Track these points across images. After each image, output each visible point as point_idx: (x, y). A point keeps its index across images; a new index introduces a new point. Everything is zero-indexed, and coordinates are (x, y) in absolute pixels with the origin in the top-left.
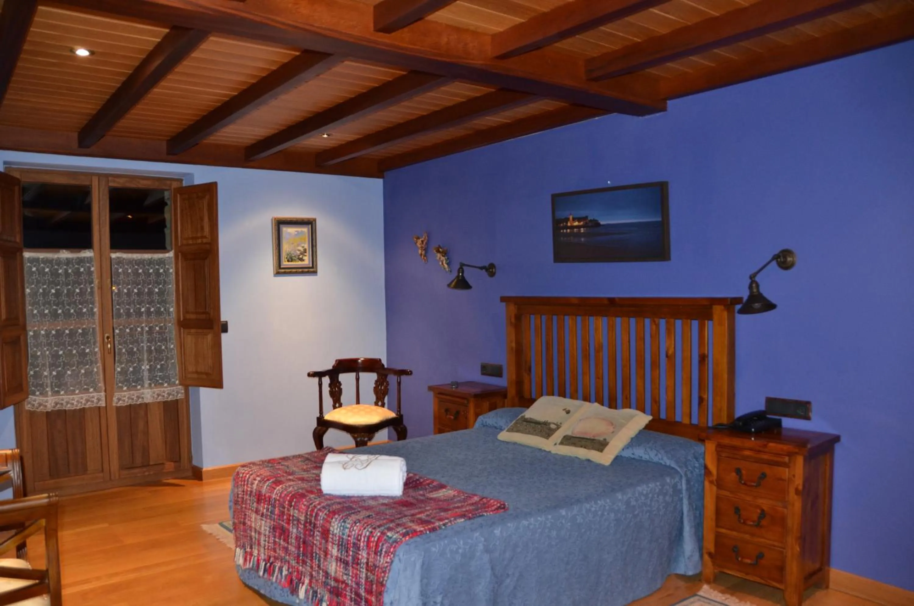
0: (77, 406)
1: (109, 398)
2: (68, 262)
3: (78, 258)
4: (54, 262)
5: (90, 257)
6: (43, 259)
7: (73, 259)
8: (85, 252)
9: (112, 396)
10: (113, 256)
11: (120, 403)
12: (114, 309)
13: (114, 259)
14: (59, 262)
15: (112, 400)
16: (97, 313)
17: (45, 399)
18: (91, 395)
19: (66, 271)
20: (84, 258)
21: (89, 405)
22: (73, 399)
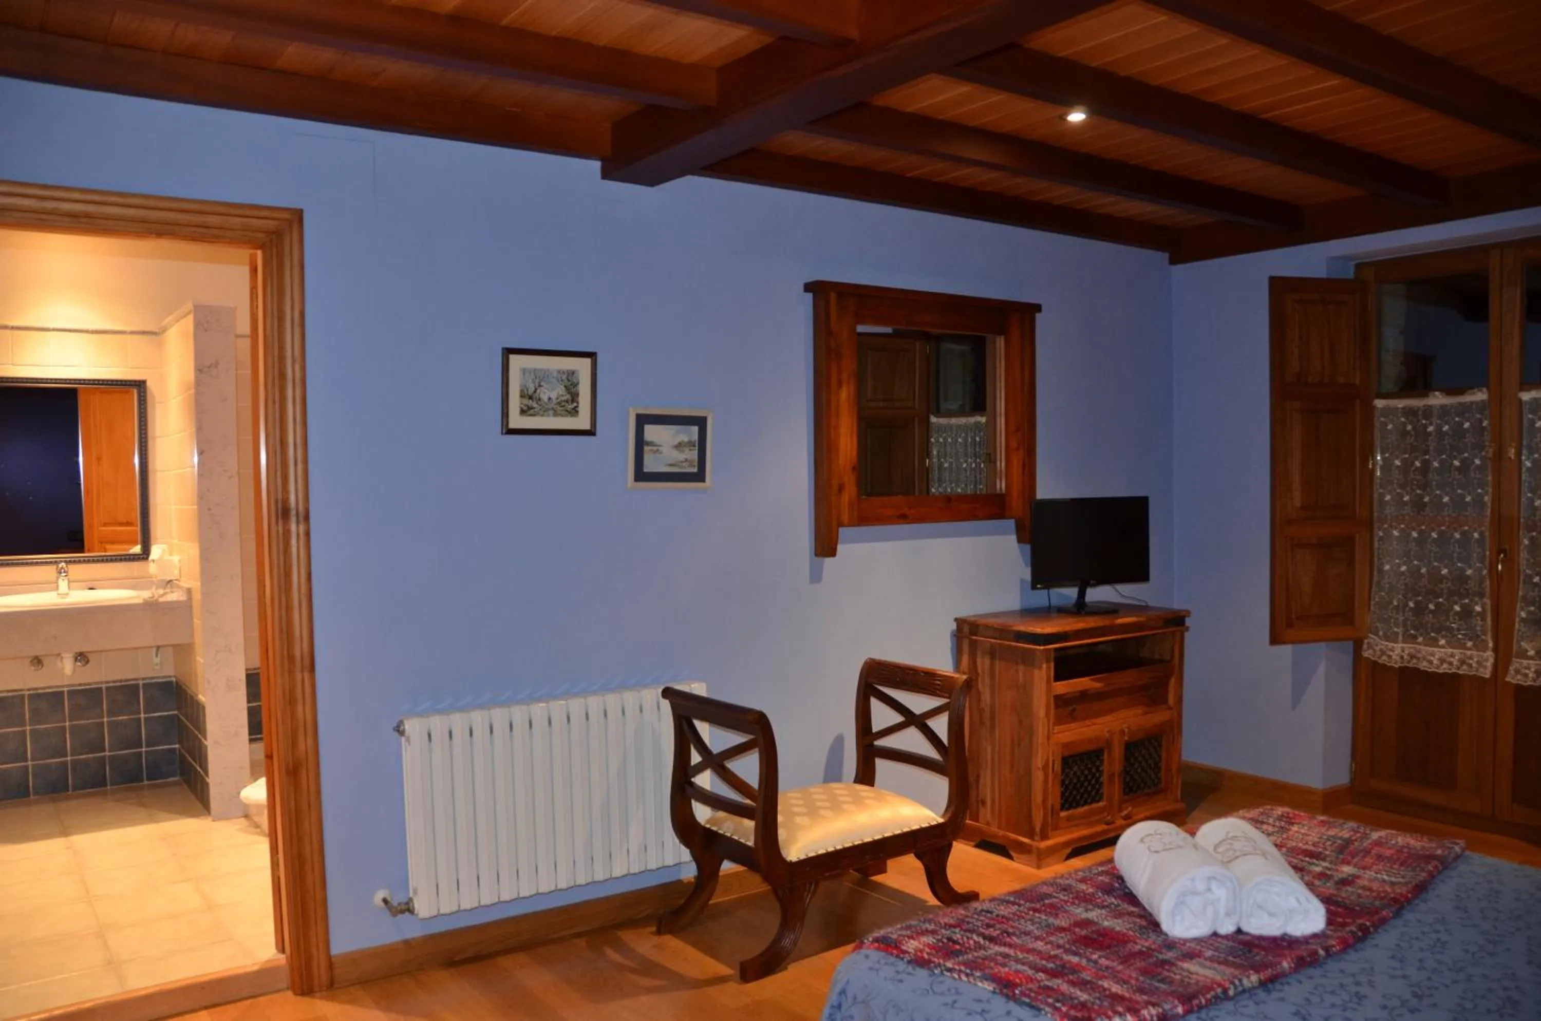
0: (1438, 668)
1: (1501, 664)
2: (1444, 411)
3: (1460, 404)
4: (1420, 413)
5: (1482, 401)
6: (1403, 408)
7: (1452, 406)
8: (1474, 393)
9: (1508, 663)
10: (1526, 396)
11: (1518, 680)
12: (1523, 499)
13: (1526, 402)
14: (1428, 412)
15: (1506, 670)
16: (1489, 504)
17: (1391, 645)
18: (1469, 653)
19: (1439, 428)
20: (1472, 403)
21: (1464, 670)
22: (1433, 655)
